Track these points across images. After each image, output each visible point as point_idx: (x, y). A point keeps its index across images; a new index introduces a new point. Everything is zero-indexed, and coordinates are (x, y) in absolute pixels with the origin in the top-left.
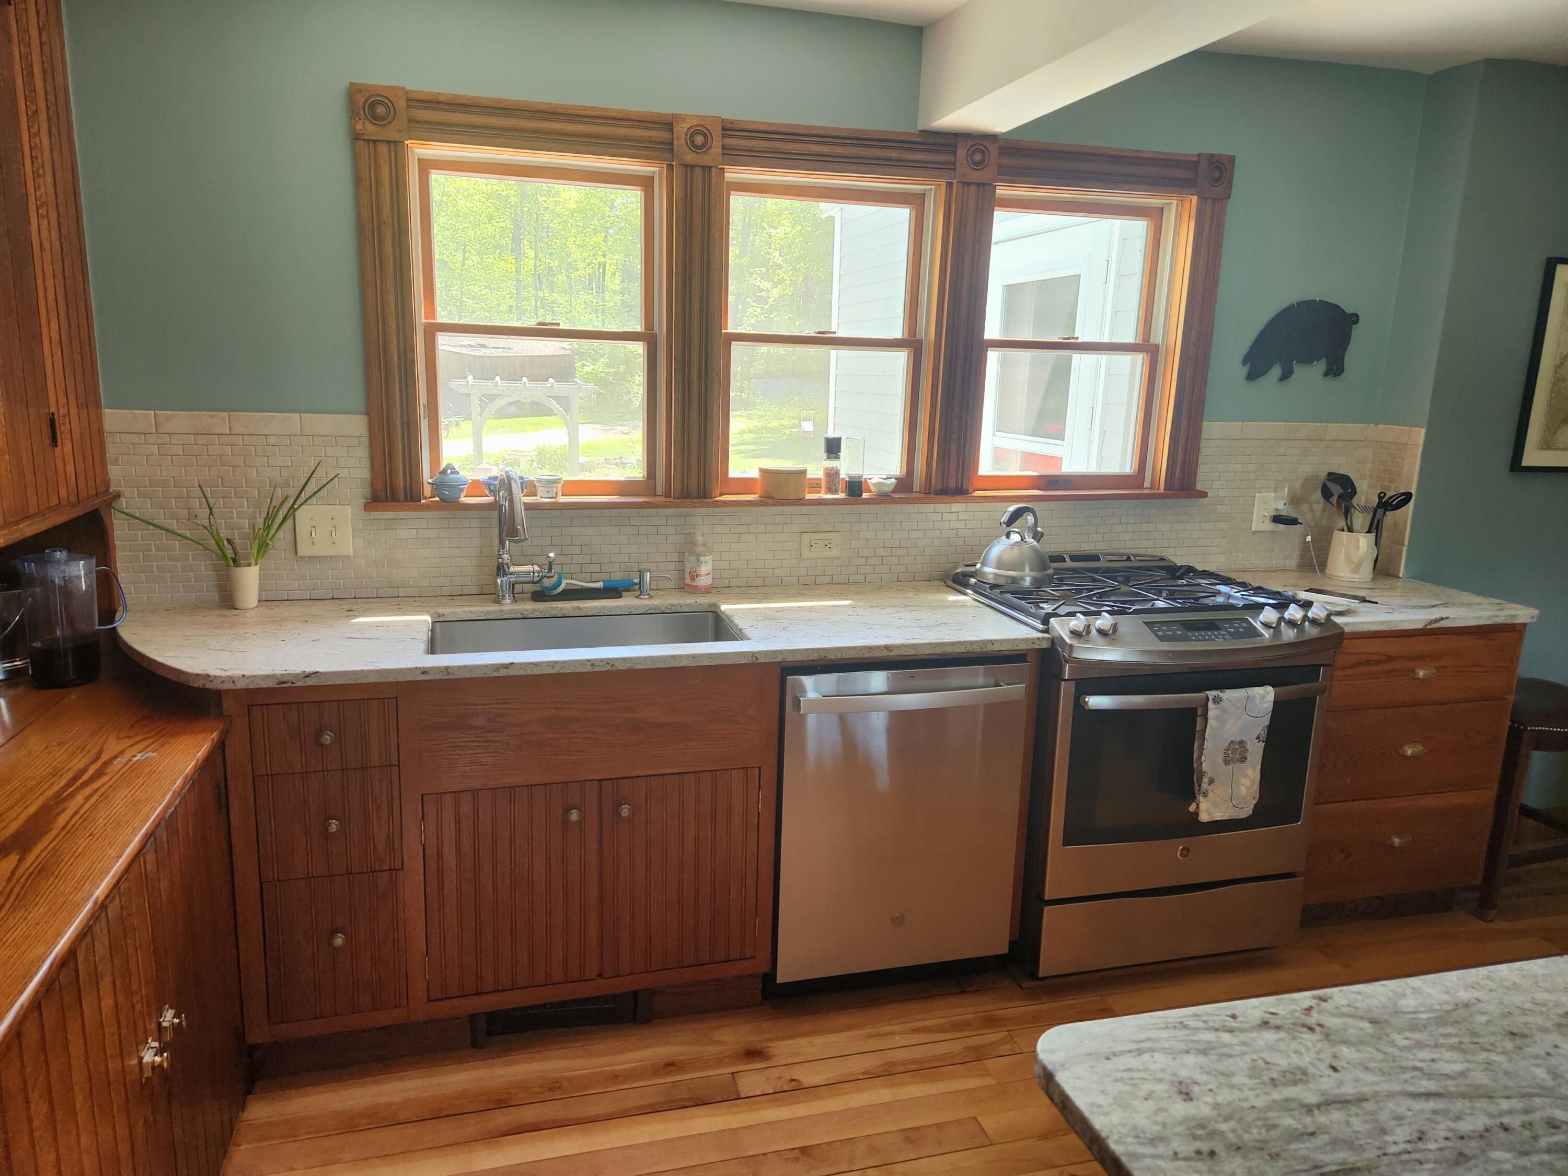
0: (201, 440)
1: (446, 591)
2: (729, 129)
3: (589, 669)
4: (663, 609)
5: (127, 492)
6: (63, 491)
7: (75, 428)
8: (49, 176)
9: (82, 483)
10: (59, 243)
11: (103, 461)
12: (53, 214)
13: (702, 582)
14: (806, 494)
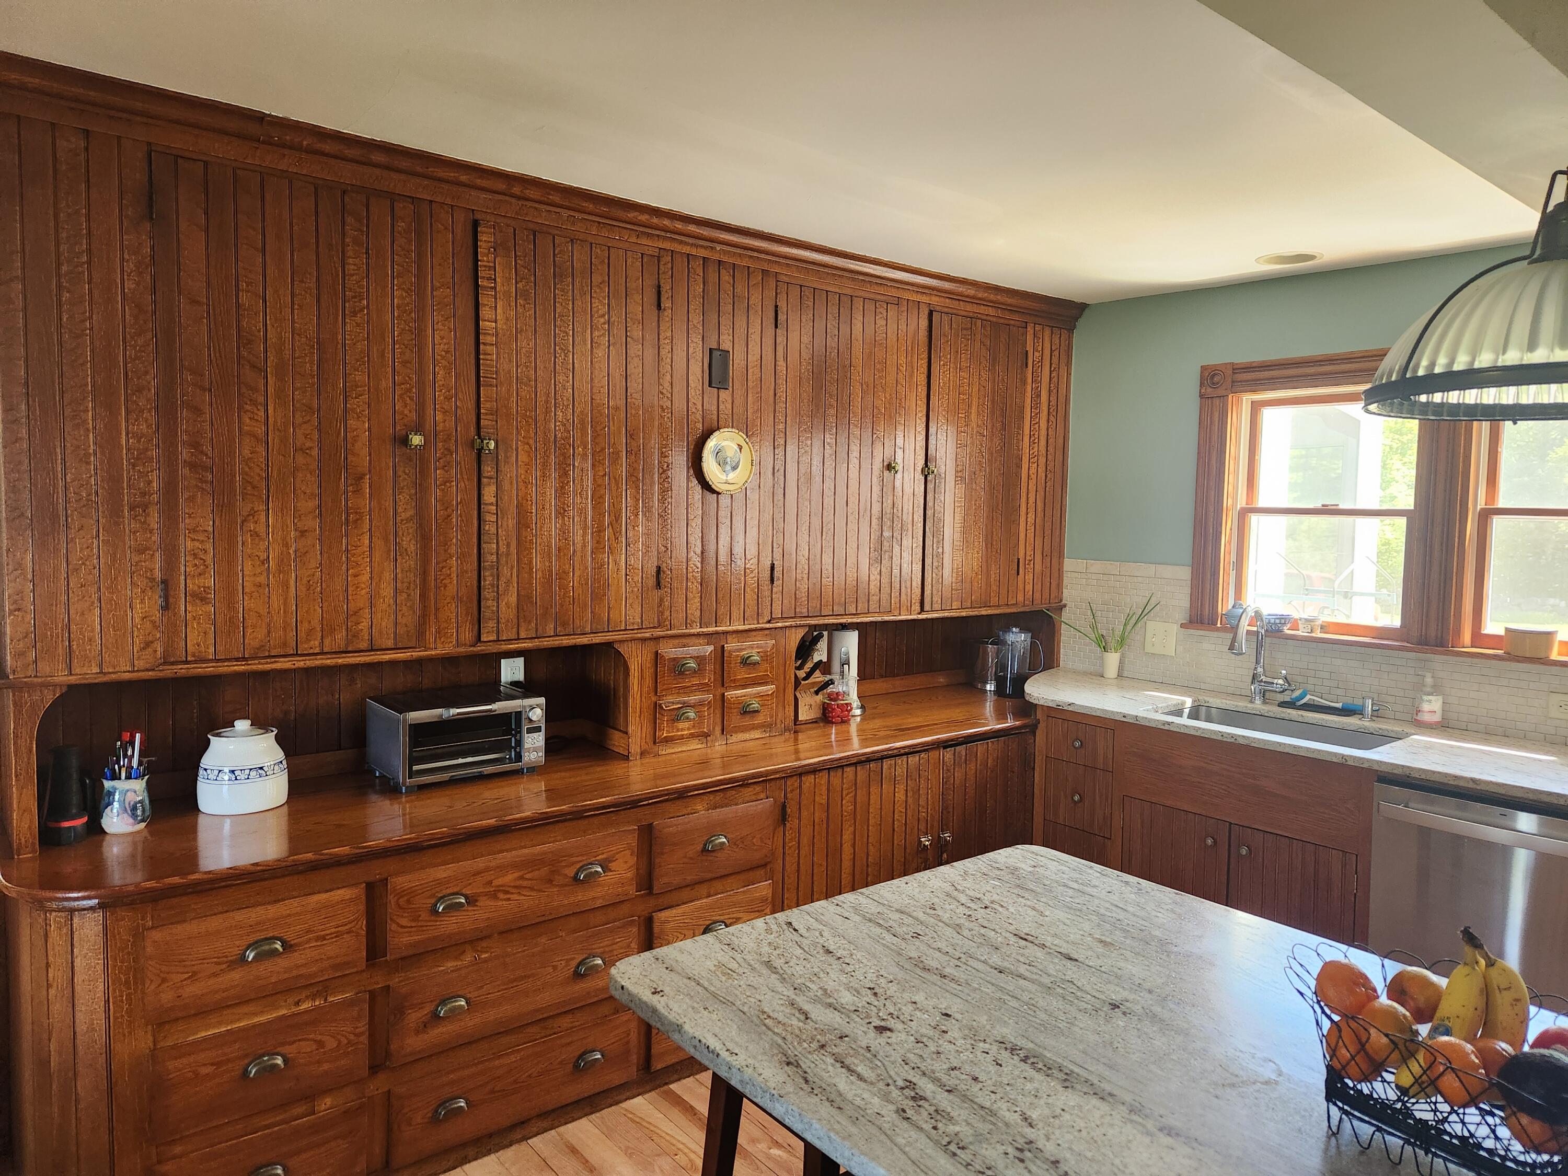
0: (1106, 578)
1: (1230, 690)
3: (1220, 738)
4: (1372, 730)
5: (1069, 604)
6: (1020, 598)
7: (1038, 567)
8: (1043, 442)
9: (1037, 595)
10: (1044, 475)
11: (1060, 586)
12: (1042, 460)
13: (1426, 717)
14: (1554, 656)
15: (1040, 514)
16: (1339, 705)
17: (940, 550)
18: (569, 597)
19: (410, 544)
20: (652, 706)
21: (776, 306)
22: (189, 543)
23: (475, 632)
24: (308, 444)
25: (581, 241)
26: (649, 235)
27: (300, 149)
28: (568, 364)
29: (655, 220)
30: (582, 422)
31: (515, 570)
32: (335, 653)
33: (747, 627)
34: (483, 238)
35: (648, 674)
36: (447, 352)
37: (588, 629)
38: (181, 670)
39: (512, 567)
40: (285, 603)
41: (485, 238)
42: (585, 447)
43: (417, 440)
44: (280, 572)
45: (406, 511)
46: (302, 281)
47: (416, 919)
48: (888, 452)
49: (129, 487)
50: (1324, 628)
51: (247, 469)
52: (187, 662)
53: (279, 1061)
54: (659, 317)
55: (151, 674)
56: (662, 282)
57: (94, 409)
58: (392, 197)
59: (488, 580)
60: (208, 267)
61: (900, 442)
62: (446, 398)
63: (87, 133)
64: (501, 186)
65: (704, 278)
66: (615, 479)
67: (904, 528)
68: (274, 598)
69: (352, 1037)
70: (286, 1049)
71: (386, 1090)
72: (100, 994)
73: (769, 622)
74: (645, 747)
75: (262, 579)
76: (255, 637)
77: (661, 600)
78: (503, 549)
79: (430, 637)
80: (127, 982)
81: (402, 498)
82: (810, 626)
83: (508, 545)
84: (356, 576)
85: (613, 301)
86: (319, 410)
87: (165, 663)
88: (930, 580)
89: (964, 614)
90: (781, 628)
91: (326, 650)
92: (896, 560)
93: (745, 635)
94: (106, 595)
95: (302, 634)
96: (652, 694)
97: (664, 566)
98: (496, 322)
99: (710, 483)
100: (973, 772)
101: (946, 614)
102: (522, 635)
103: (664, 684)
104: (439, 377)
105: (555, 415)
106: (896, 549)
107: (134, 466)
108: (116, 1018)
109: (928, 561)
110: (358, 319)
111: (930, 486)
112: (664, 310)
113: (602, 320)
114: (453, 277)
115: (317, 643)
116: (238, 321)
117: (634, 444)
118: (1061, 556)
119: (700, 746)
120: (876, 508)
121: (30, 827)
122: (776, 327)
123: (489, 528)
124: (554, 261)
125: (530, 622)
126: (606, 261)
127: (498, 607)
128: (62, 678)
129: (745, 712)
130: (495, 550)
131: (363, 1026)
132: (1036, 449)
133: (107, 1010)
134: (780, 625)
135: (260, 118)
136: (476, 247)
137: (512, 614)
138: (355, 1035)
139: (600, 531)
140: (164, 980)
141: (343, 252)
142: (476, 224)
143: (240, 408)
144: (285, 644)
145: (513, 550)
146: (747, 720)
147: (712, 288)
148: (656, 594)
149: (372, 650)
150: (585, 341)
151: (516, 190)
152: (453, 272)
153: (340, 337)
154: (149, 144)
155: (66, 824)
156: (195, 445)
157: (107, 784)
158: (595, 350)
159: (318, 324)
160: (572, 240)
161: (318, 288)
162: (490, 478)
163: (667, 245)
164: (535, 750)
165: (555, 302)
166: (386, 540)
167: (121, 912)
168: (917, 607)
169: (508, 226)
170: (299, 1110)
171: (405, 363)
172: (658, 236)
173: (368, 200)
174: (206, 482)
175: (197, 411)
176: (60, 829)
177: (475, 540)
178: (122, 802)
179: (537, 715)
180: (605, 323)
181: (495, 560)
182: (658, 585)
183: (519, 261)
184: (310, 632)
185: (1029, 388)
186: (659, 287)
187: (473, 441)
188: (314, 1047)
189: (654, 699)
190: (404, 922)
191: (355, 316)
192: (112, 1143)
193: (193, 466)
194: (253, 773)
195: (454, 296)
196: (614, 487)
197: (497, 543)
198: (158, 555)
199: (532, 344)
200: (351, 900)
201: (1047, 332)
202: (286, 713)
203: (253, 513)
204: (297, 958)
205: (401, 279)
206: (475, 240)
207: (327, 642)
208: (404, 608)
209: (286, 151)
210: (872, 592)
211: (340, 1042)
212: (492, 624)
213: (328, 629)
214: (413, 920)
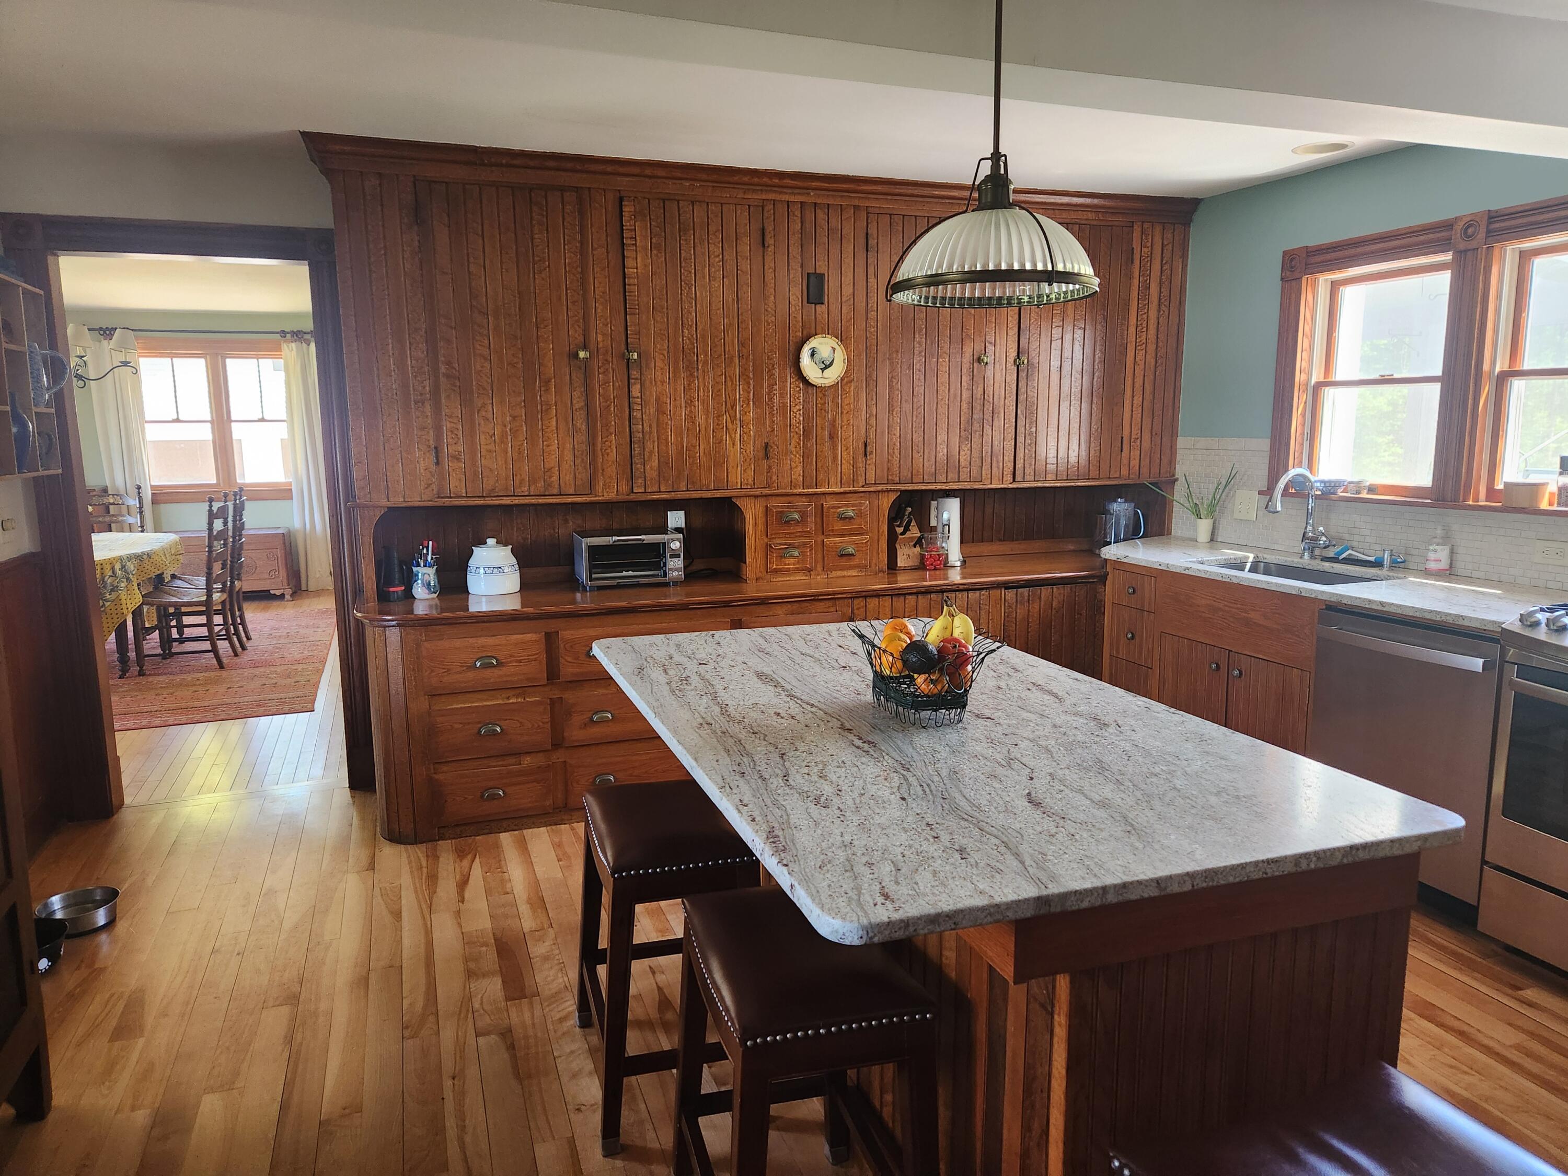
0: (1208, 452)
2: (1492, 216)
6: (1124, 472)
7: (1146, 444)
8: (1152, 331)
9: (1145, 471)
10: (1153, 361)
11: (1172, 462)
12: (1152, 348)
13: (1432, 566)
14: (1544, 505)
15: (1148, 396)
16: (1372, 559)
17: (1034, 429)
18: (697, 463)
19: (581, 424)
20: (765, 545)
21: (867, 234)
22: (448, 425)
23: (630, 487)
24: (515, 360)
25: (700, 202)
26: (754, 191)
27: (501, 165)
28: (692, 294)
29: (756, 180)
30: (704, 337)
31: (656, 443)
32: (538, 495)
33: (842, 490)
34: (625, 209)
35: (761, 522)
36: (603, 293)
37: (712, 487)
38: (447, 502)
39: (654, 442)
40: (506, 462)
41: (628, 209)
42: (706, 355)
43: (582, 354)
44: (502, 442)
45: (579, 403)
46: (507, 253)
47: (577, 658)
48: (979, 347)
49: (414, 390)
50: (1371, 489)
51: (479, 377)
52: (451, 497)
53: (498, 729)
54: (763, 253)
55: (430, 504)
56: (766, 225)
57: (392, 343)
58: (562, 189)
59: (637, 451)
60: (451, 250)
61: (991, 338)
62: (603, 324)
63: (380, 174)
64: (636, 170)
65: (801, 218)
66: (730, 377)
67: (996, 411)
68: (499, 459)
69: (541, 724)
70: (502, 723)
71: (563, 760)
72: (400, 675)
73: (863, 487)
74: (759, 575)
75: (491, 447)
76: (489, 483)
77: (770, 467)
78: (647, 429)
79: (599, 487)
80: (414, 670)
81: (576, 394)
82: (902, 491)
83: (650, 426)
84: (548, 446)
85: (726, 246)
86: (521, 338)
87: (439, 497)
88: (1022, 455)
89: (1058, 485)
90: (875, 492)
91: (532, 494)
92: (987, 438)
93: (842, 496)
94: (404, 454)
95: (517, 482)
96: (764, 537)
97: (771, 443)
98: (637, 268)
99: (807, 378)
100: (1037, 610)
101: (1040, 484)
102: (663, 489)
103: (773, 530)
104: (599, 311)
105: (683, 332)
106: (988, 429)
107: (415, 377)
108: (409, 689)
109: (1020, 439)
110: (543, 276)
111: (1023, 375)
112: (768, 247)
113: (717, 259)
114: (607, 240)
115: (526, 489)
116: (470, 283)
117: (745, 351)
118: (1174, 434)
119: (804, 578)
120: (966, 395)
121: (372, 588)
122: (867, 251)
123: (636, 414)
124: (679, 219)
125: (668, 481)
126: (720, 215)
127: (644, 469)
128: (384, 502)
129: (842, 555)
130: (640, 430)
131: (547, 717)
132: (1144, 337)
133: (404, 683)
134: (872, 489)
135: (474, 150)
136: (621, 216)
137: (654, 474)
138: (543, 723)
139: (719, 416)
140: (432, 671)
141: (532, 231)
142: (621, 200)
143: (474, 338)
144: (507, 489)
145: (654, 429)
146: (844, 562)
147: (809, 225)
148: (765, 464)
149: (561, 495)
150: (704, 277)
151: (648, 172)
152: (607, 236)
153: (532, 288)
154: (414, 176)
155: (391, 589)
156: (448, 363)
157: (415, 569)
158: (712, 283)
159: (518, 281)
160: (692, 202)
161: (517, 258)
162: (636, 379)
163: (771, 196)
164: (677, 570)
165: (680, 250)
166: (567, 423)
167: (409, 630)
168: (1010, 478)
169: (644, 198)
170: (512, 760)
171: (574, 303)
172: (761, 190)
173: (546, 194)
174: (456, 386)
175: (449, 341)
176: (389, 592)
177: (627, 423)
178: (422, 581)
179: (676, 545)
180: (719, 262)
181: (641, 436)
182: (767, 456)
183: (652, 223)
184: (521, 482)
185: (1136, 282)
186: (763, 229)
187: (624, 354)
188: (519, 725)
189: (766, 540)
190: (569, 659)
191: (541, 273)
192: (410, 758)
193: (448, 376)
194: (495, 570)
195: (608, 253)
196: (729, 383)
197: (643, 425)
198: (431, 431)
199: (664, 282)
200: (536, 641)
201: (1158, 228)
202: (525, 539)
203: (484, 405)
204: (504, 670)
205: (570, 246)
206: (621, 211)
207: (532, 489)
208: (580, 468)
209: (494, 168)
210: (963, 463)
211: (533, 725)
212: (640, 481)
213: (533, 481)
214: (575, 659)
